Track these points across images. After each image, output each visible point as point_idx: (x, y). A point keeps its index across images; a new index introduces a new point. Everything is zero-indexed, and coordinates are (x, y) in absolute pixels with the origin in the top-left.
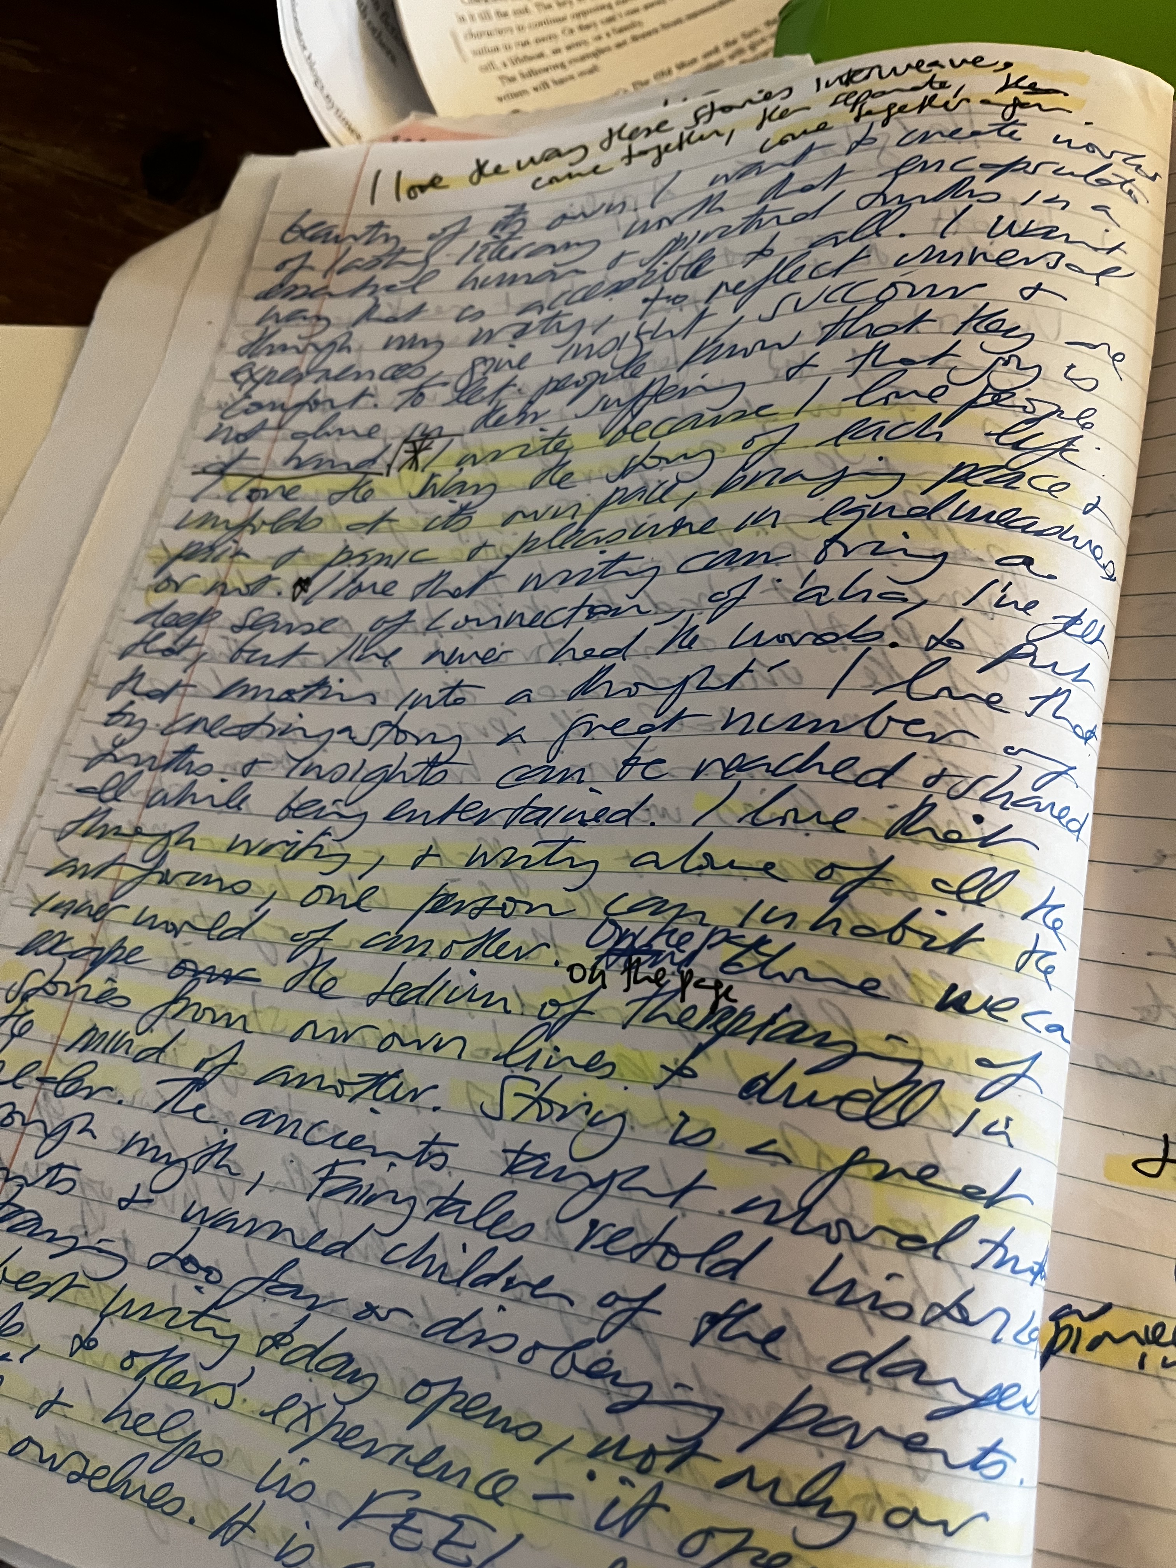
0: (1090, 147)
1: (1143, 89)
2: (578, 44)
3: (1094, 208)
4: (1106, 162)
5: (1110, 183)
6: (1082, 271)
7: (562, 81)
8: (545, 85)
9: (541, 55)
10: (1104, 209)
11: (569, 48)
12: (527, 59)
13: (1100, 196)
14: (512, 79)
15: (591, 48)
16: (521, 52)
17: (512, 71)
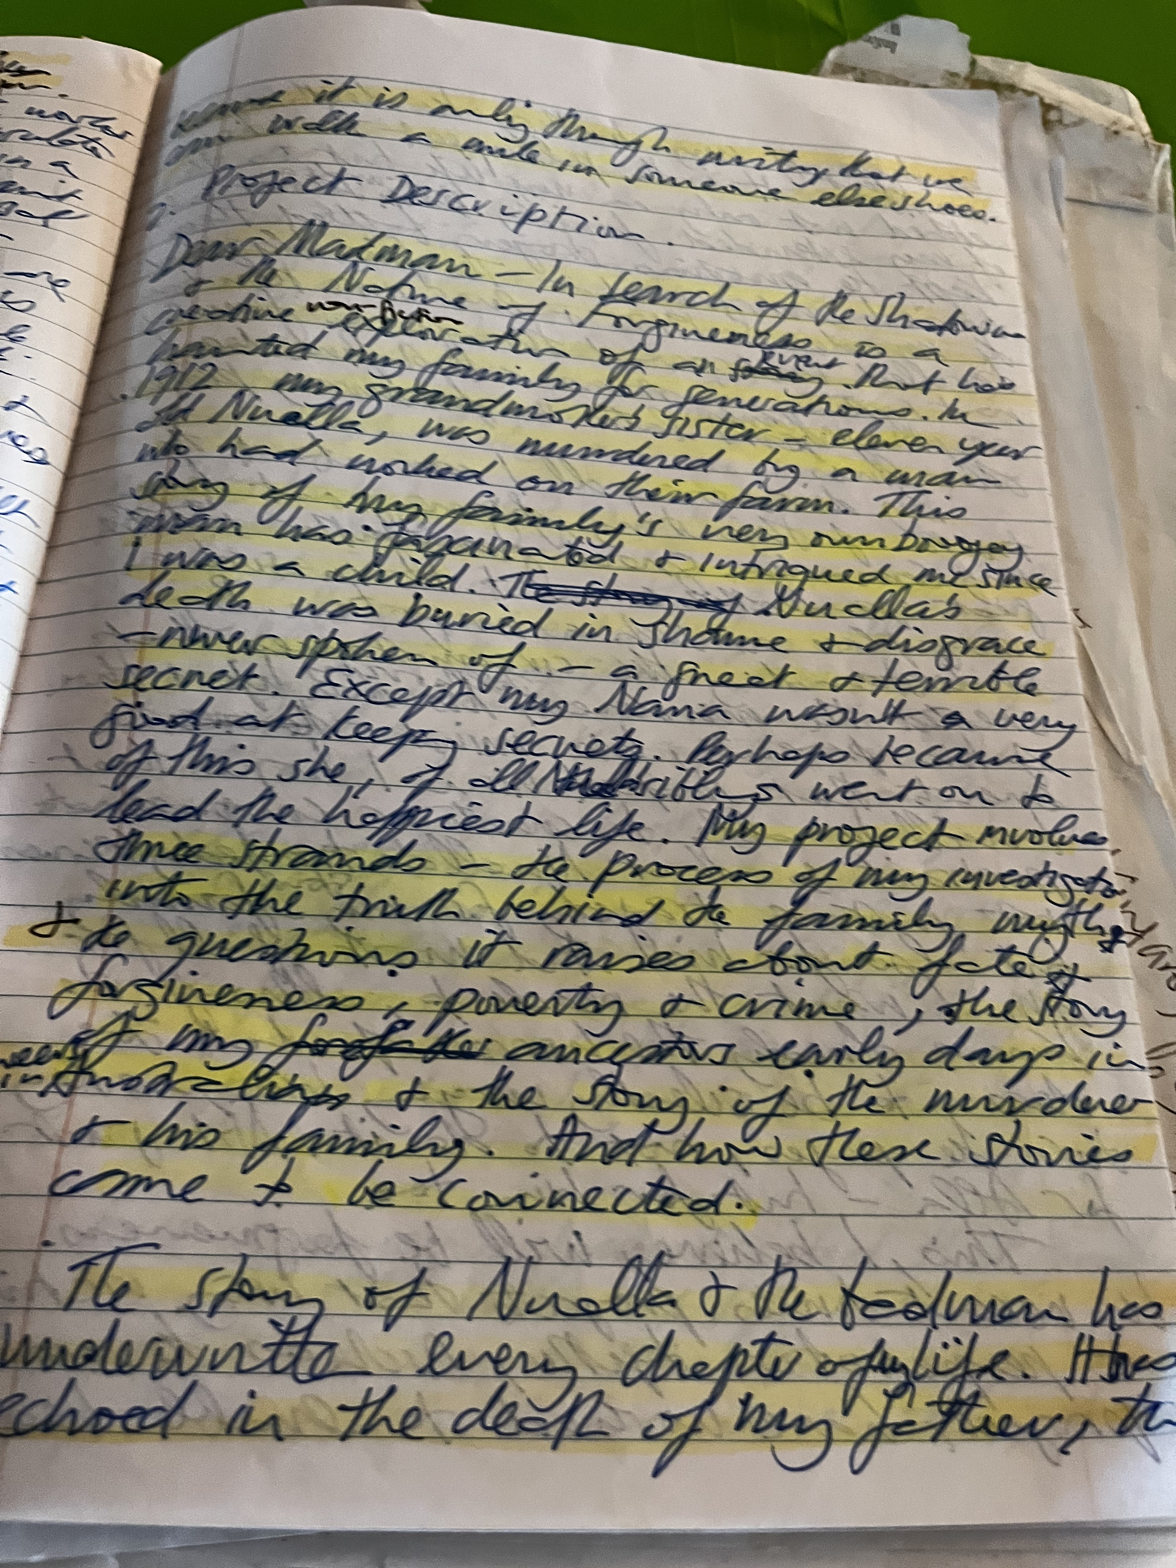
0: (60, 115)
1: (125, 65)
3: (53, 164)
4: (72, 125)
5: (74, 143)
6: (32, 216)
10: (62, 164)
13: (61, 154)
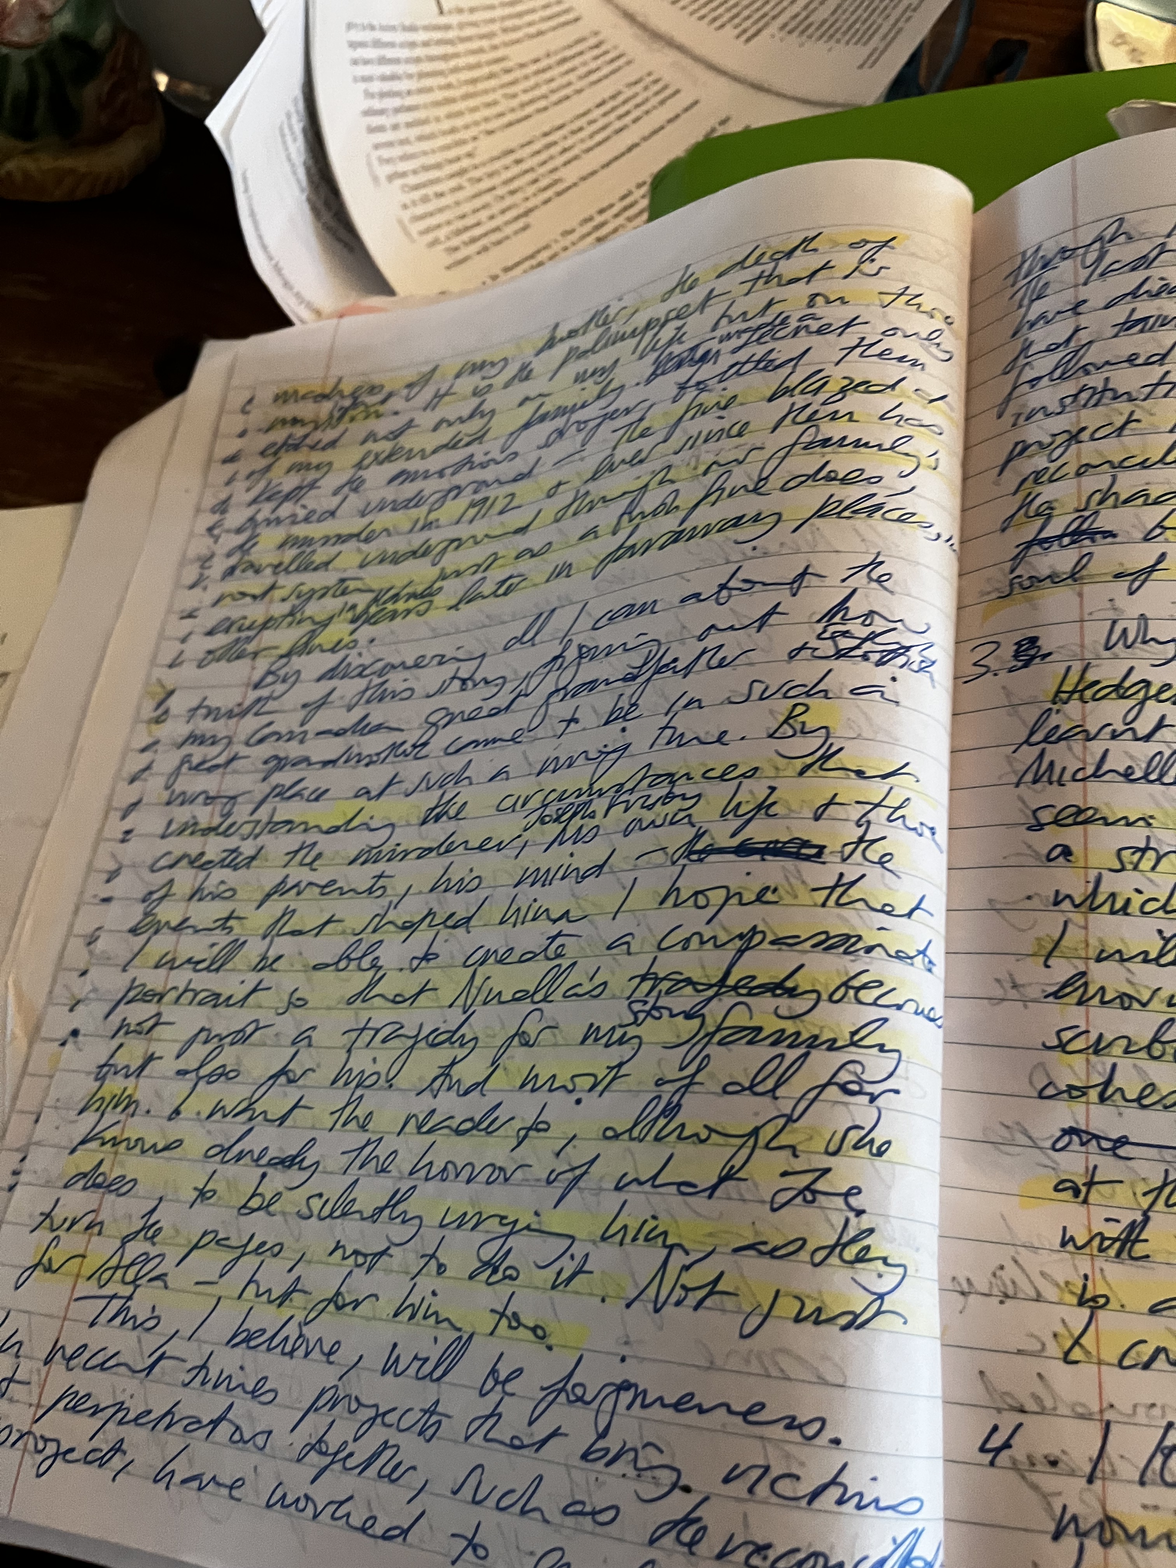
2: (509, 208)
7: (499, 242)
8: (485, 249)
9: (478, 224)
11: (503, 212)
12: (467, 229)
14: (456, 249)
15: (521, 210)
16: (460, 224)
17: (455, 242)
